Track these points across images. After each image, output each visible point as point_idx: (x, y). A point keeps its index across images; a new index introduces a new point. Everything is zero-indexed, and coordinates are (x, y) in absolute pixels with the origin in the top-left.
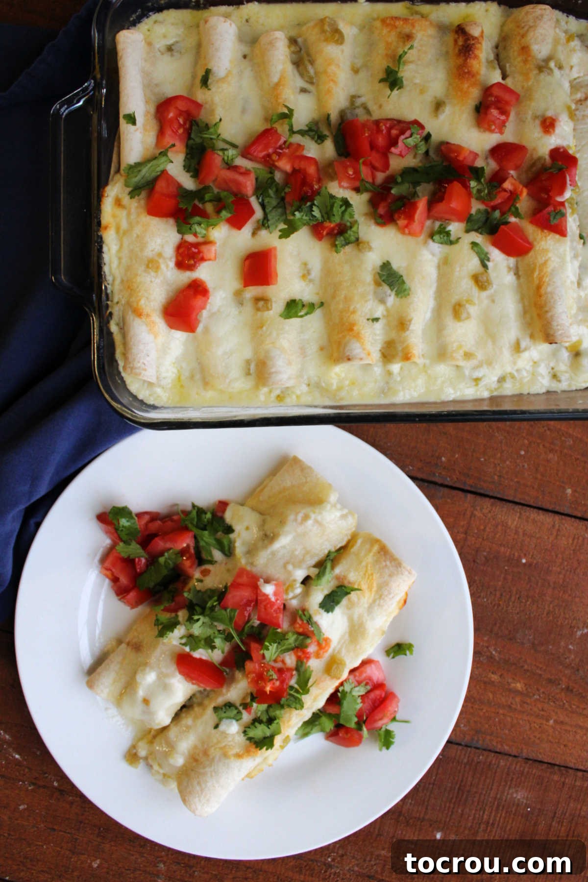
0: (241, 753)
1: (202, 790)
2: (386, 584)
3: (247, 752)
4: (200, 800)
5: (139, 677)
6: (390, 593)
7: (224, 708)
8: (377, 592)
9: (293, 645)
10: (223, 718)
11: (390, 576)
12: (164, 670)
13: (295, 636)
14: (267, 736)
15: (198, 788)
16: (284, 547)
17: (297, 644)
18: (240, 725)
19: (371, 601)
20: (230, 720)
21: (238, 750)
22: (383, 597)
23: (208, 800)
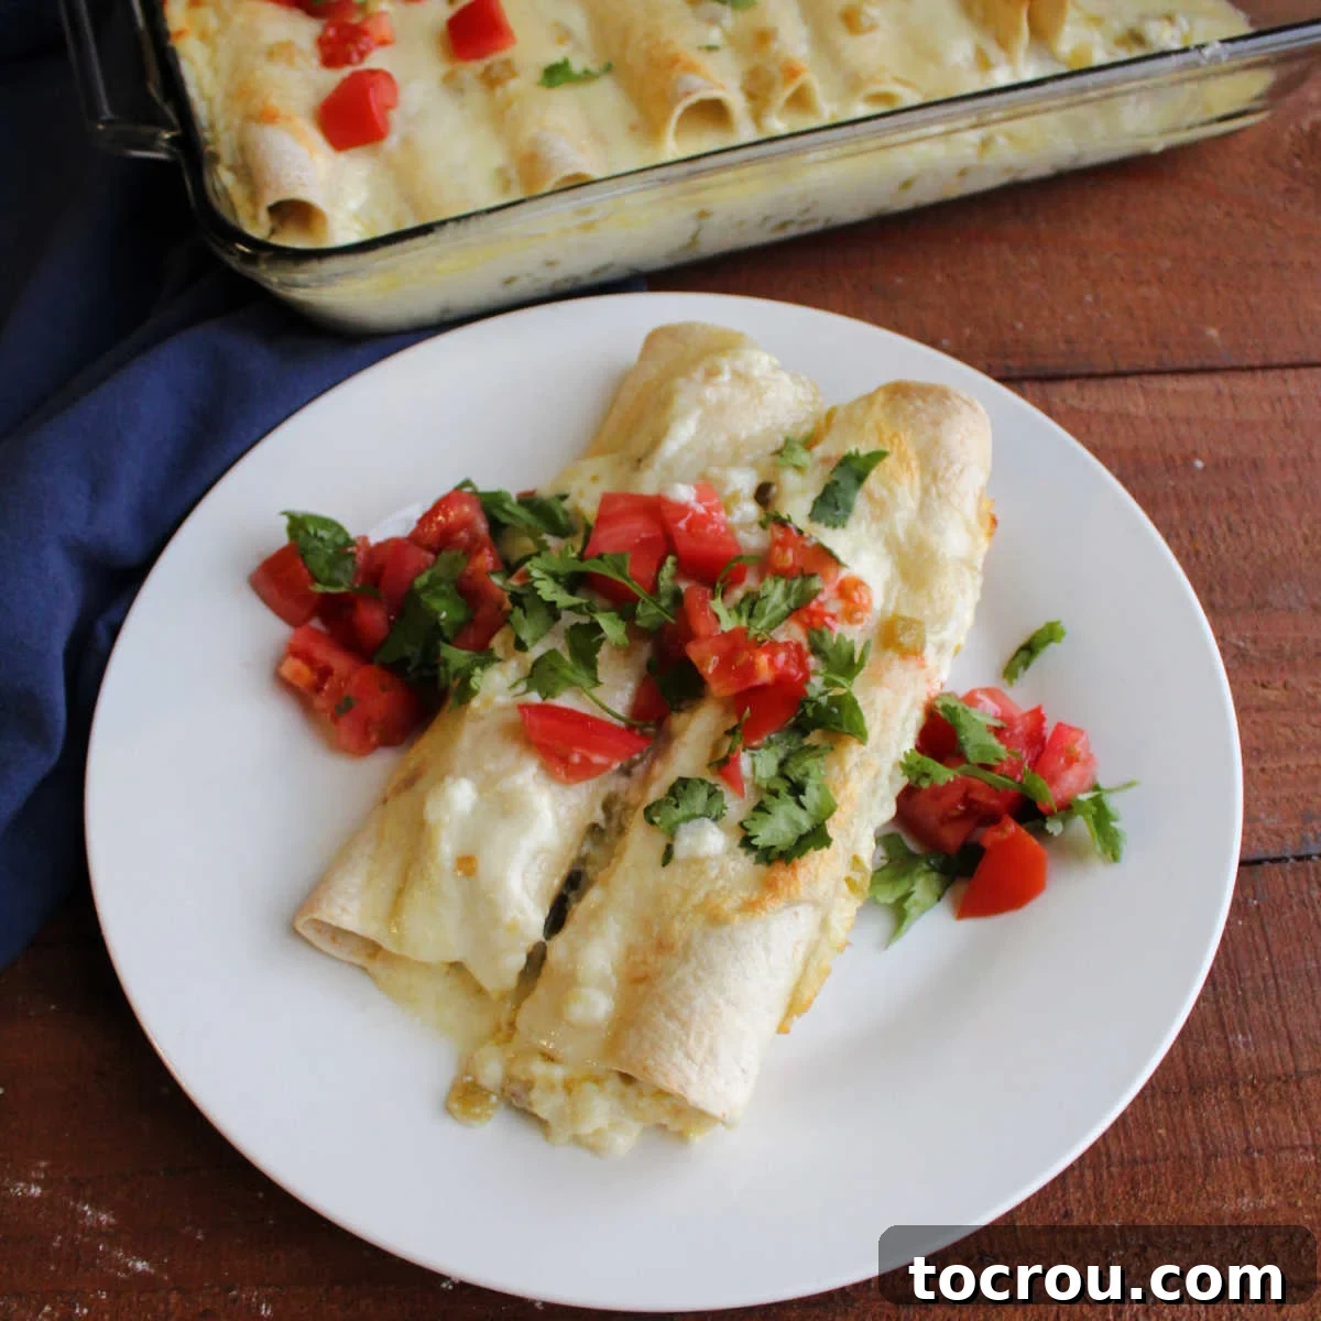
0: (754, 898)
1: (685, 1025)
2: (935, 442)
3: (770, 885)
4: (688, 1056)
5: (432, 811)
6: (951, 463)
7: (671, 799)
8: (923, 468)
9: (784, 607)
10: (677, 824)
11: (936, 423)
12: (491, 766)
13: (781, 585)
14: (804, 831)
15: (673, 1026)
16: (686, 448)
17: (792, 602)
18: (726, 831)
19: (918, 493)
20: (696, 822)
21: (744, 895)
22: (940, 474)
23: (712, 1051)
